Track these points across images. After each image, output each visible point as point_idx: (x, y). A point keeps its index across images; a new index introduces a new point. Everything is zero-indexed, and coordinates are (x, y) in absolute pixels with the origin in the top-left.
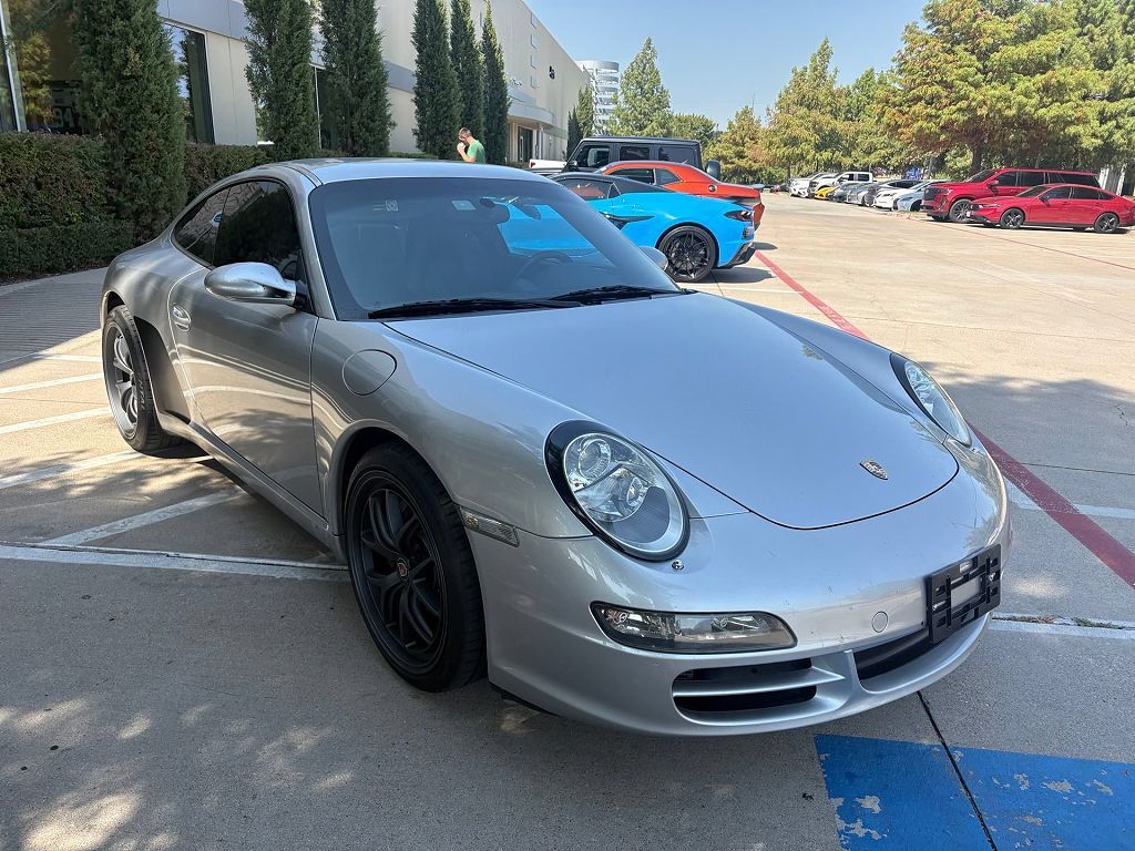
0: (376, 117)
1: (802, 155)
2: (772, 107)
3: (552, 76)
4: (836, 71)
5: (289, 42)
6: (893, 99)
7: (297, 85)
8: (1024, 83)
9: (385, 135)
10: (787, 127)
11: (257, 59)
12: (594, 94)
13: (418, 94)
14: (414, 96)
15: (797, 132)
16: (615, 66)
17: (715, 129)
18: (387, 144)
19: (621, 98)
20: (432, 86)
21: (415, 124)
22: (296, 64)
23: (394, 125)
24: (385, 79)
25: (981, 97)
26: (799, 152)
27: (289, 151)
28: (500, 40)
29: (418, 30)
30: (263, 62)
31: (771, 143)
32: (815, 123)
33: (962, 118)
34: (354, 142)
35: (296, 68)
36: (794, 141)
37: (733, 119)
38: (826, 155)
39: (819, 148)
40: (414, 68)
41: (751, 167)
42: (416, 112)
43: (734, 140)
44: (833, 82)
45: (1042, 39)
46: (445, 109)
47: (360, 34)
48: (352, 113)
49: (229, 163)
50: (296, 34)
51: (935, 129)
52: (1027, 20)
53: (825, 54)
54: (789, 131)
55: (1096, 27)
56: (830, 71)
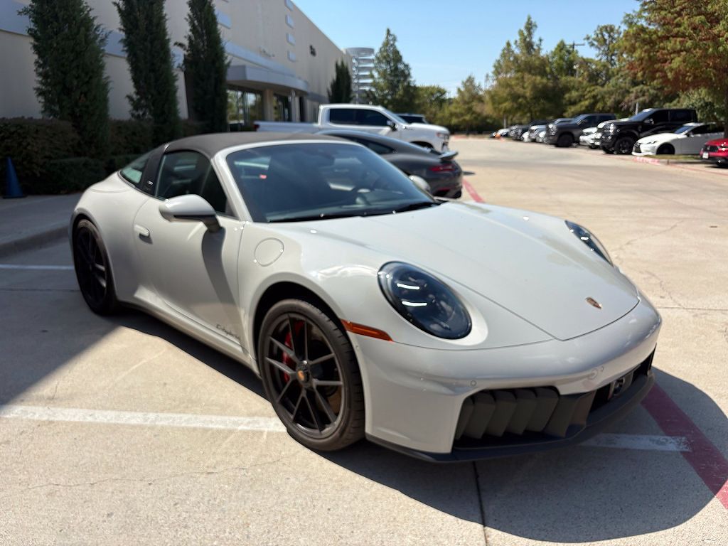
2: (490, 74)
3: (313, 53)
17: (447, 95)
19: (376, 74)
37: (461, 85)
44: (539, 49)
53: (530, 28)
56: (536, 41)
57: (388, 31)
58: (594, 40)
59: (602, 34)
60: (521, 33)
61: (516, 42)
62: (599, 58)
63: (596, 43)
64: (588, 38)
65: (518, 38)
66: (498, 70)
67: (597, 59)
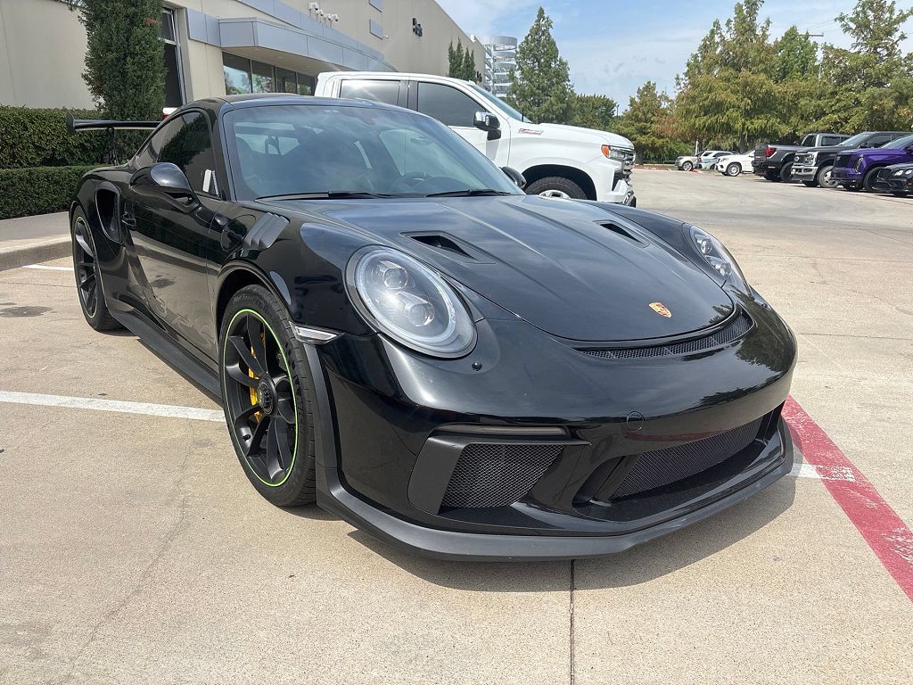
1: (728, 124)
2: (682, 76)
4: (768, 22)
10: (710, 91)
15: (722, 96)
19: (518, 74)
26: (724, 120)
31: (688, 112)
32: (746, 84)
36: (718, 107)
37: (635, 95)
38: (758, 123)
39: (748, 114)
41: (653, 143)
43: (637, 116)
44: (765, 36)
54: (711, 96)
57: (541, 12)
58: (852, 20)
59: (865, 13)
60: (739, 9)
61: (729, 22)
62: (857, 50)
63: (853, 26)
64: (842, 19)
65: (733, 16)
66: (693, 69)
67: (853, 51)
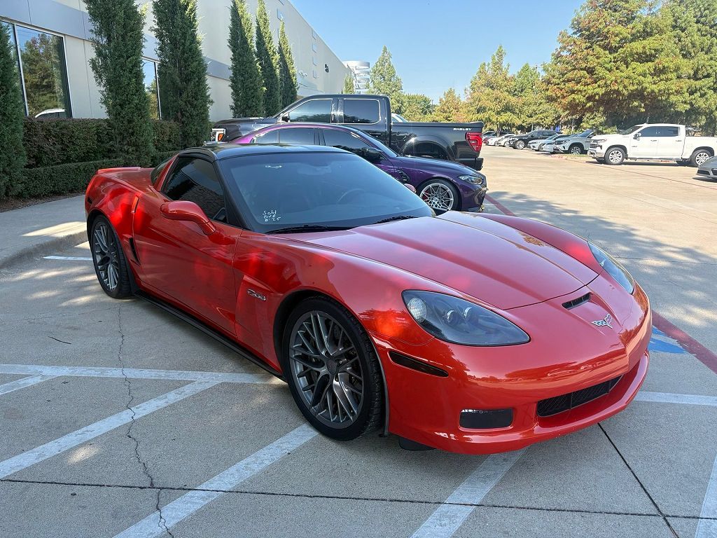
0: (199, 97)
2: (467, 88)
3: (327, 70)
4: (508, 66)
5: (124, 39)
6: (554, 80)
7: (131, 72)
8: (641, 68)
9: (206, 110)
10: (479, 101)
11: (99, 53)
12: (354, 82)
13: (233, 81)
14: (230, 83)
15: (485, 104)
16: (368, 65)
17: (431, 103)
18: (207, 116)
19: (371, 85)
20: (242, 75)
21: (231, 102)
22: (129, 57)
23: (212, 102)
24: (204, 70)
25: (614, 78)
26: (487, 116)
27: (126, 122)
28: (291, 46)
29: (232, 37)
30: (105, 57)
31: (469, 111)
32: (497, 98)
33: (602, 91)
34: (183, 115)
35: (129, 60)
36: (484, 110)
37: (442, 97)
40: (230, 64)
42: (232, 93)
43: (444, 110)
44: (506, 72)
45: (651, 39)
46: (252, 91)
47: (185, 37)
48: (181, 94)
49: (73, 132)
50: (129, 34)
51: (583, 99)
52: (640, 27)
53: (500, 55)
54: (480, 103)
55: (683, 32)
56: (504, 65)
57: (385, 49)
60: (494, 58)
65: (491, 61)
